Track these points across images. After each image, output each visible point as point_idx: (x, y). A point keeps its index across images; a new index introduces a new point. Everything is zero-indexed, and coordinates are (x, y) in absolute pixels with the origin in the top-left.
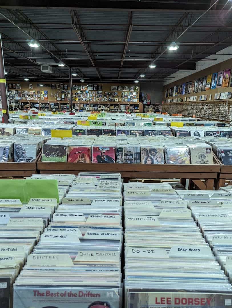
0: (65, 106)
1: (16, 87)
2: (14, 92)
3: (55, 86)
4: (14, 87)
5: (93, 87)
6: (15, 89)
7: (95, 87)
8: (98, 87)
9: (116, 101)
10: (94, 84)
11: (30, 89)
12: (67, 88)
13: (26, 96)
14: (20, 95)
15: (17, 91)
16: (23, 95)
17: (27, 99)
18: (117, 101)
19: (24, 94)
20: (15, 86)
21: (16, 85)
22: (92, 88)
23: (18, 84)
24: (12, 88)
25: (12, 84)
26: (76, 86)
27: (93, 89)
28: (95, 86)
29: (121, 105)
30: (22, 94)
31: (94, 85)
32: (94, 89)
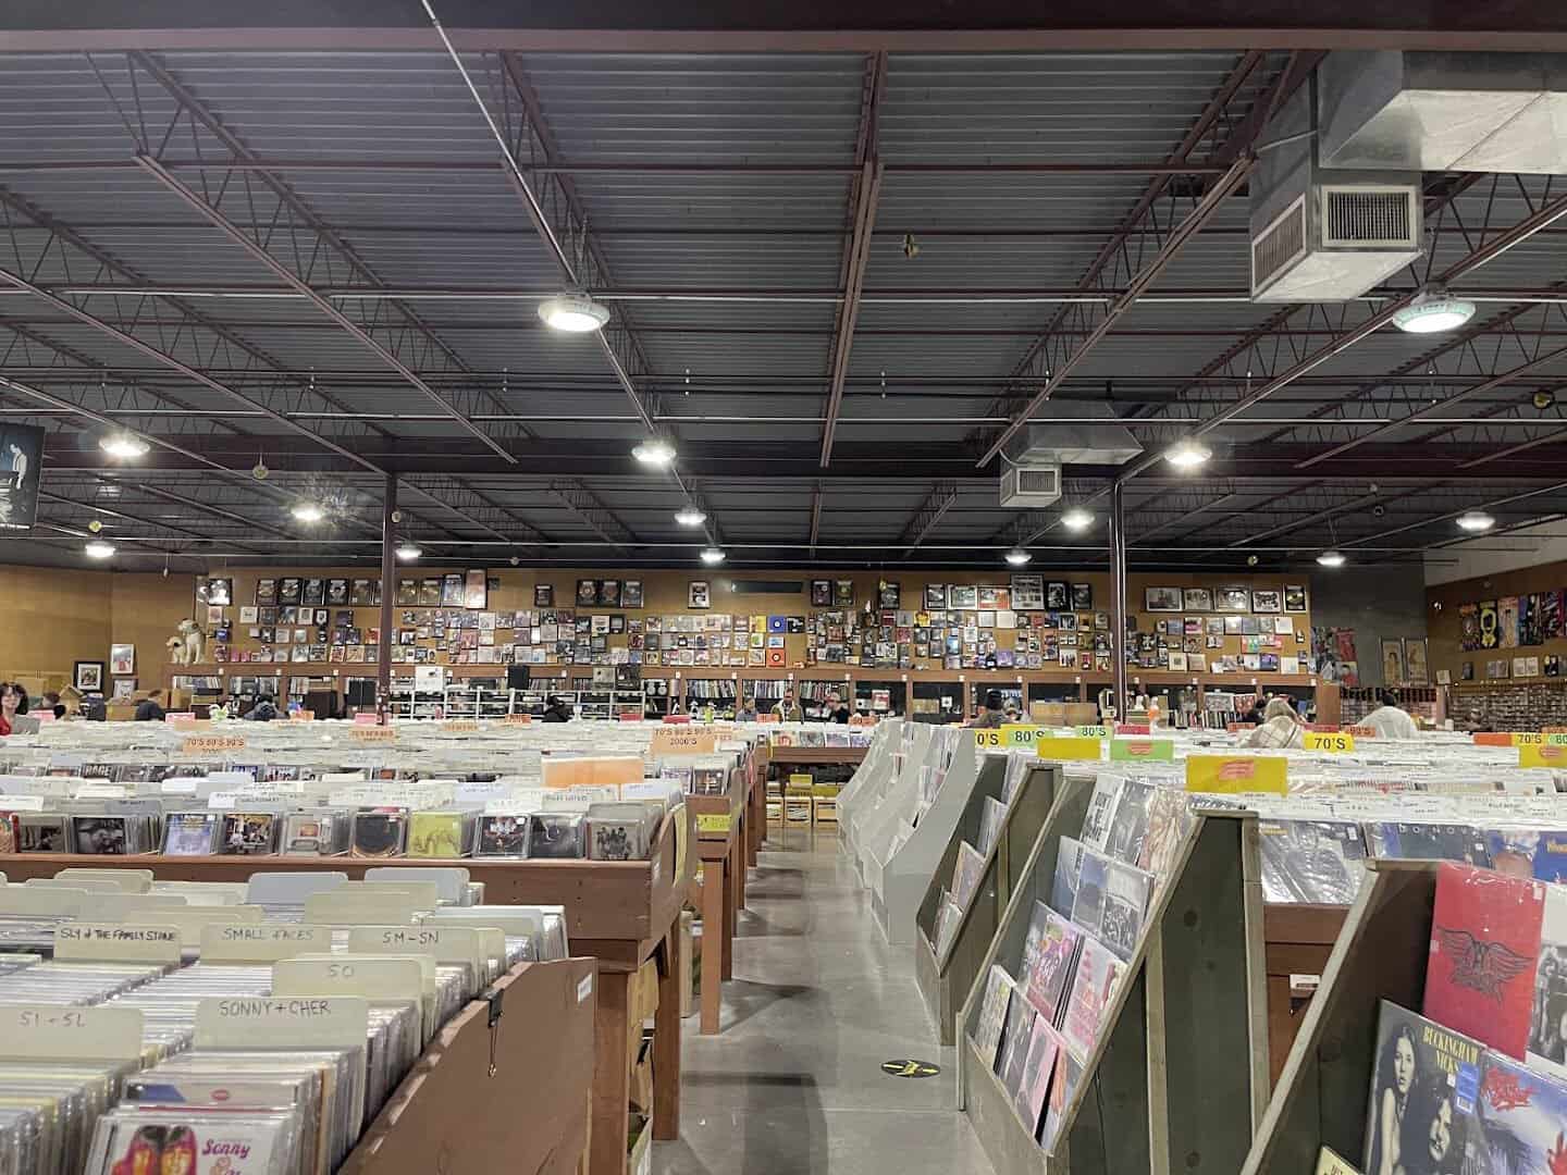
0: (881, 699)
1: (618, 598)
2: (607, 625)
3: (833, 588)
4: (610, 599)
5: (1042, 595)
6: (612, 606)
7: (1054, 593)
8: (1070, 590)
9: (1179, 668)
10: (1050, 575)
11: (692, 605)
12: (897, 601)
13: (667, 643)
14: (636, 639)
15: (622, 617)
16: (652, 644)
17: (673, 663)
18: (1183, 667)
19: (657, 636)
20: (614, 595)
21: (620, 586)
22: (1038, 599)
23: (628, 584)
24: (598, 601)
25: (599, 585)
26: (943, 588)
27: (1040, 605)
28: (1051, 585)
29: (1210, 688)
30: (648, 636)
31: (1046, 584)
32: (1046, 602)
